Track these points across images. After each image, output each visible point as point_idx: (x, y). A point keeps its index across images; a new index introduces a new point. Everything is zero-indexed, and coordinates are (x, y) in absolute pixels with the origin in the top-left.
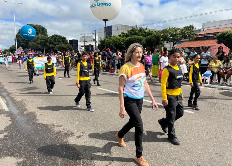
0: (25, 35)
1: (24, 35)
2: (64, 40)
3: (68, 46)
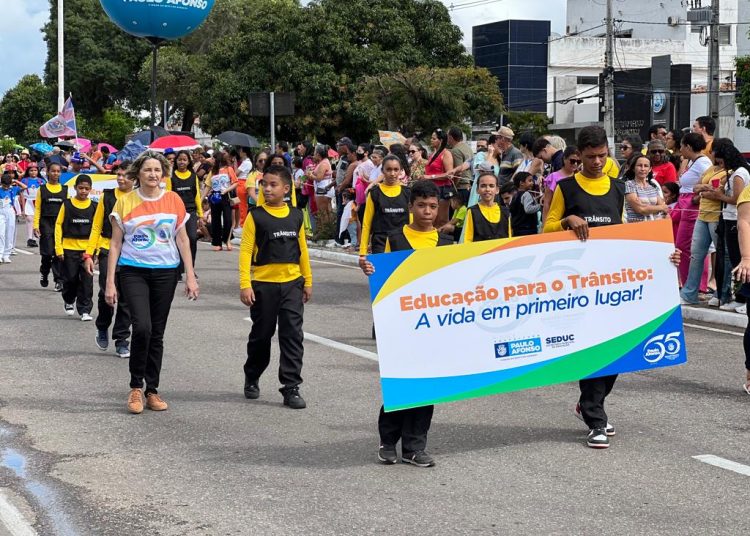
2: (430, 25)
3: (463, 82)
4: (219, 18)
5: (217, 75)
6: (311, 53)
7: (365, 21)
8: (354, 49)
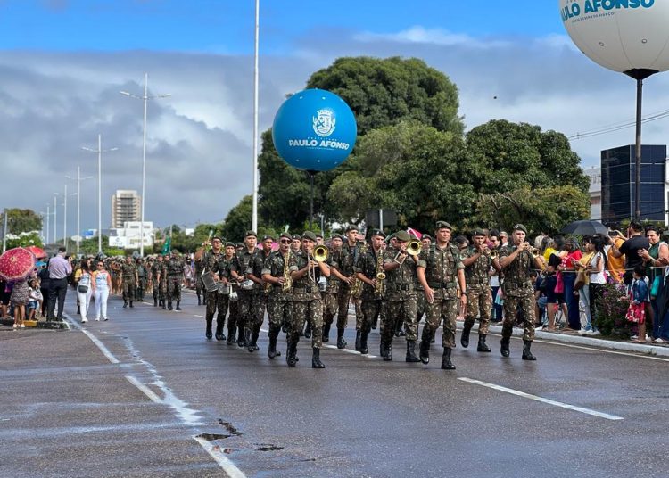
0: (296, 143)
1: (291, 143)
3: (557, 199)
4: (392, 148)
5: (383, 194)
6: (455, 177)
7: (500, 150)
8: (490, 173)
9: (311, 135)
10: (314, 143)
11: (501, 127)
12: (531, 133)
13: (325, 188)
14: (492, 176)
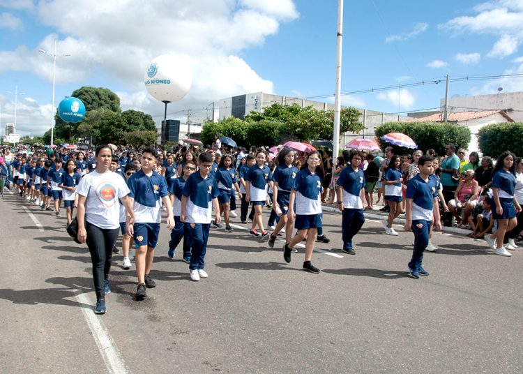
0: (66, 114)
1: (64, 113)
2: (148, 121)
3: (147, 135)
4: (98, 116)
5: (94, 130)
6: (117, 126)
7: (131, 119)
8: (128, 125)
9: (71, 111)
10: (71, 114)
11: (132, 112)
12: (142, 114)
13: (76, 127)
14: (129, 127)
